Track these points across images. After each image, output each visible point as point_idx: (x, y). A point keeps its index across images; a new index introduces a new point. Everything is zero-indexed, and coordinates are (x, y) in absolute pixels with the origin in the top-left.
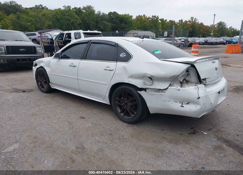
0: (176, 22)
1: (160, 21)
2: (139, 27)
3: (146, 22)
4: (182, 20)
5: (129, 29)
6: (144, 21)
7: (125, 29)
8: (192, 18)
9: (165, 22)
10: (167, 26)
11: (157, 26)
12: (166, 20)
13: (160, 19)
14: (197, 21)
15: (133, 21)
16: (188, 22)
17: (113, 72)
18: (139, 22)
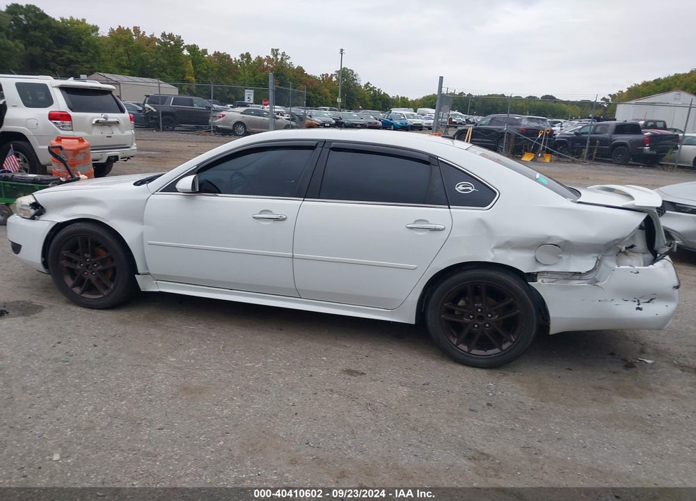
0: (233, 60)
1: (186, 52)
2: (124, 63)
3: (145, 51)
4: (248, 56)
5: (92, 67)
6: (139, 48)
7: (77, 68)
8: (275, 52)
9: (202, 56)
10: (208, 68)
11: (180, 64)
12: (205, 51)
13: (186, 46)
14: (288, 61)
15: (101, 44)
16: (264, 60)
17: (443, 235)
18: (121, 50)
